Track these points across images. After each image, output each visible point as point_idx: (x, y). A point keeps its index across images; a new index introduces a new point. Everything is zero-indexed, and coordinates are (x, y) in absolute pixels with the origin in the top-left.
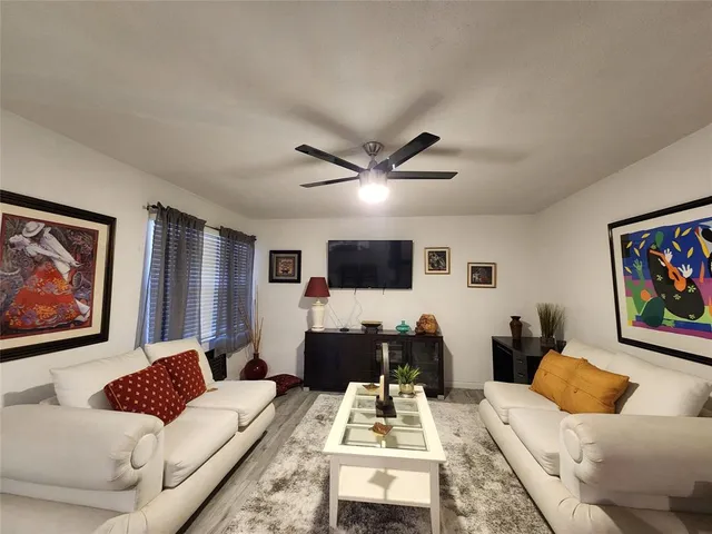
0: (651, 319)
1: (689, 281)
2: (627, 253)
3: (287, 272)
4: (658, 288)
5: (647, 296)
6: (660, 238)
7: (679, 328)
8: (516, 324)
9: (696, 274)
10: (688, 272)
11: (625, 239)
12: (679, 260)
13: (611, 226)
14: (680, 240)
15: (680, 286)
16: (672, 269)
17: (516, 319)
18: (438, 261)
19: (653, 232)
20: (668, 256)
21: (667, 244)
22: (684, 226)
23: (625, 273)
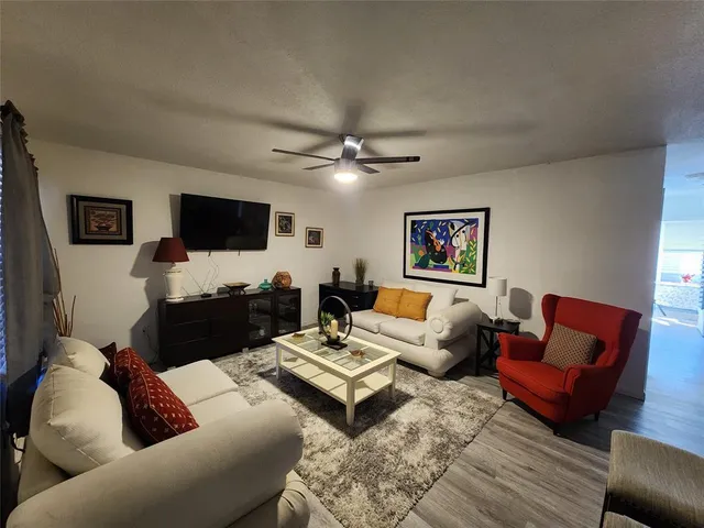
0: (422, 265)
1: (442, 247)
2: (413, 230)
3: (107, 228)
4: (428, 249)
5: (422, 254)
6: (432, 225)
7: (436, 268)
8: (336, 273)
9: (445, 244)
10: (442, 243)
11: (413, 222)
12: (439, 236)
13: (406, 214)
14: (441, 227)
15: (438, 248)
16: (435, 241)
17: (336, 270)
18: (286, 225)
19: (429, 221)
20: (435, 234)
21: (435, 229)
22: (443, 221)
23: (412, 241)
